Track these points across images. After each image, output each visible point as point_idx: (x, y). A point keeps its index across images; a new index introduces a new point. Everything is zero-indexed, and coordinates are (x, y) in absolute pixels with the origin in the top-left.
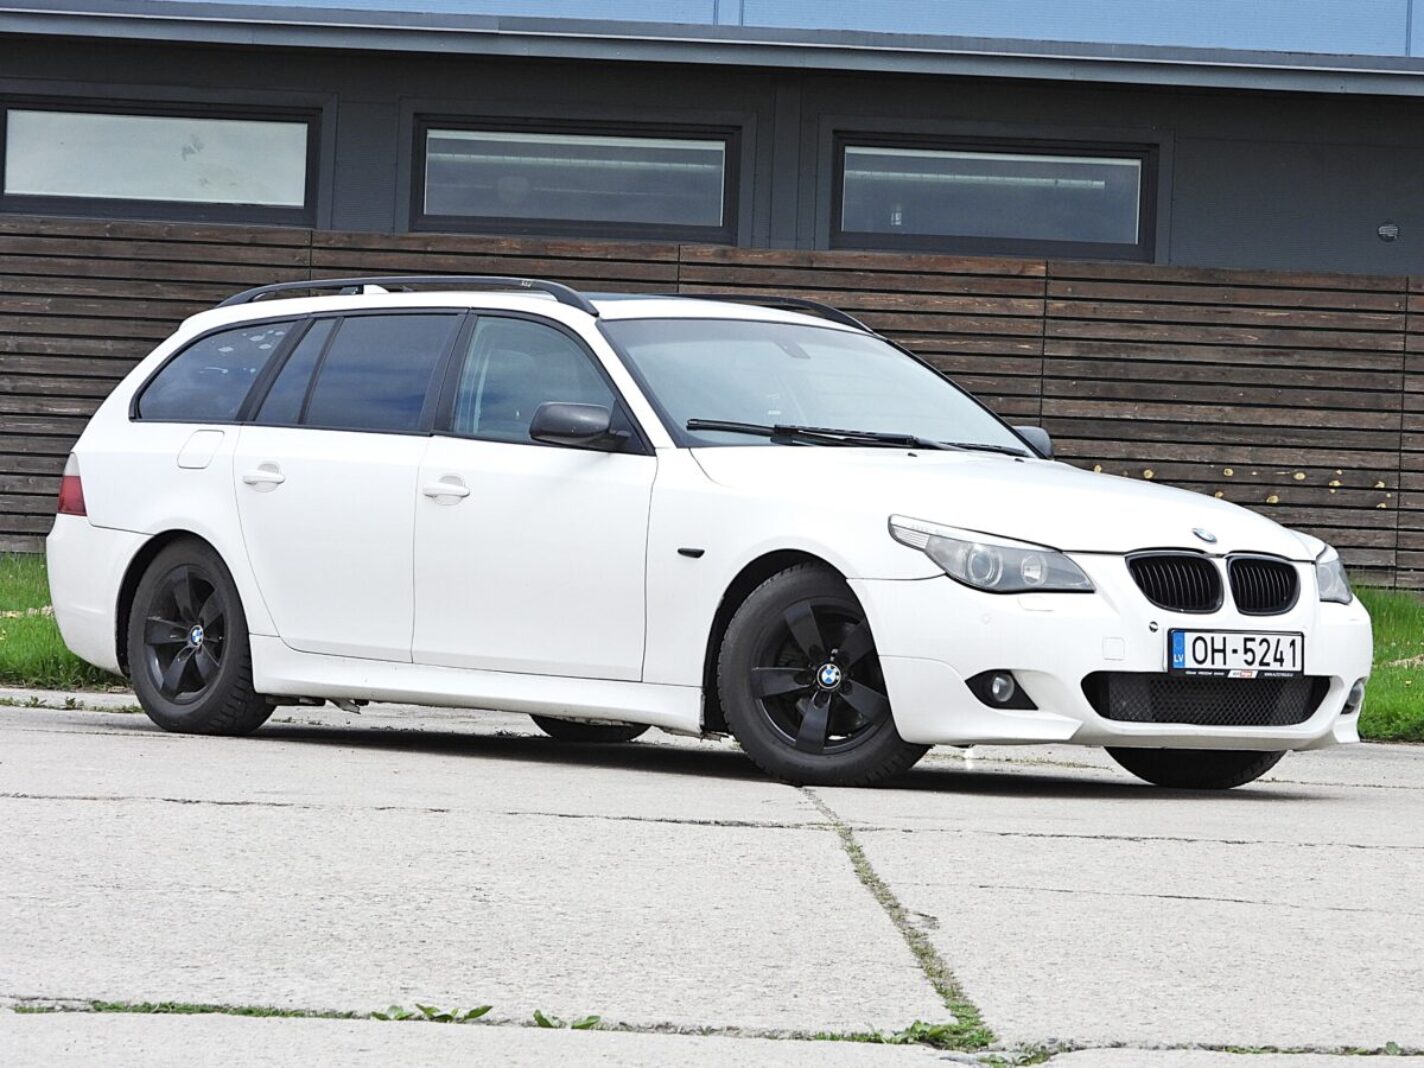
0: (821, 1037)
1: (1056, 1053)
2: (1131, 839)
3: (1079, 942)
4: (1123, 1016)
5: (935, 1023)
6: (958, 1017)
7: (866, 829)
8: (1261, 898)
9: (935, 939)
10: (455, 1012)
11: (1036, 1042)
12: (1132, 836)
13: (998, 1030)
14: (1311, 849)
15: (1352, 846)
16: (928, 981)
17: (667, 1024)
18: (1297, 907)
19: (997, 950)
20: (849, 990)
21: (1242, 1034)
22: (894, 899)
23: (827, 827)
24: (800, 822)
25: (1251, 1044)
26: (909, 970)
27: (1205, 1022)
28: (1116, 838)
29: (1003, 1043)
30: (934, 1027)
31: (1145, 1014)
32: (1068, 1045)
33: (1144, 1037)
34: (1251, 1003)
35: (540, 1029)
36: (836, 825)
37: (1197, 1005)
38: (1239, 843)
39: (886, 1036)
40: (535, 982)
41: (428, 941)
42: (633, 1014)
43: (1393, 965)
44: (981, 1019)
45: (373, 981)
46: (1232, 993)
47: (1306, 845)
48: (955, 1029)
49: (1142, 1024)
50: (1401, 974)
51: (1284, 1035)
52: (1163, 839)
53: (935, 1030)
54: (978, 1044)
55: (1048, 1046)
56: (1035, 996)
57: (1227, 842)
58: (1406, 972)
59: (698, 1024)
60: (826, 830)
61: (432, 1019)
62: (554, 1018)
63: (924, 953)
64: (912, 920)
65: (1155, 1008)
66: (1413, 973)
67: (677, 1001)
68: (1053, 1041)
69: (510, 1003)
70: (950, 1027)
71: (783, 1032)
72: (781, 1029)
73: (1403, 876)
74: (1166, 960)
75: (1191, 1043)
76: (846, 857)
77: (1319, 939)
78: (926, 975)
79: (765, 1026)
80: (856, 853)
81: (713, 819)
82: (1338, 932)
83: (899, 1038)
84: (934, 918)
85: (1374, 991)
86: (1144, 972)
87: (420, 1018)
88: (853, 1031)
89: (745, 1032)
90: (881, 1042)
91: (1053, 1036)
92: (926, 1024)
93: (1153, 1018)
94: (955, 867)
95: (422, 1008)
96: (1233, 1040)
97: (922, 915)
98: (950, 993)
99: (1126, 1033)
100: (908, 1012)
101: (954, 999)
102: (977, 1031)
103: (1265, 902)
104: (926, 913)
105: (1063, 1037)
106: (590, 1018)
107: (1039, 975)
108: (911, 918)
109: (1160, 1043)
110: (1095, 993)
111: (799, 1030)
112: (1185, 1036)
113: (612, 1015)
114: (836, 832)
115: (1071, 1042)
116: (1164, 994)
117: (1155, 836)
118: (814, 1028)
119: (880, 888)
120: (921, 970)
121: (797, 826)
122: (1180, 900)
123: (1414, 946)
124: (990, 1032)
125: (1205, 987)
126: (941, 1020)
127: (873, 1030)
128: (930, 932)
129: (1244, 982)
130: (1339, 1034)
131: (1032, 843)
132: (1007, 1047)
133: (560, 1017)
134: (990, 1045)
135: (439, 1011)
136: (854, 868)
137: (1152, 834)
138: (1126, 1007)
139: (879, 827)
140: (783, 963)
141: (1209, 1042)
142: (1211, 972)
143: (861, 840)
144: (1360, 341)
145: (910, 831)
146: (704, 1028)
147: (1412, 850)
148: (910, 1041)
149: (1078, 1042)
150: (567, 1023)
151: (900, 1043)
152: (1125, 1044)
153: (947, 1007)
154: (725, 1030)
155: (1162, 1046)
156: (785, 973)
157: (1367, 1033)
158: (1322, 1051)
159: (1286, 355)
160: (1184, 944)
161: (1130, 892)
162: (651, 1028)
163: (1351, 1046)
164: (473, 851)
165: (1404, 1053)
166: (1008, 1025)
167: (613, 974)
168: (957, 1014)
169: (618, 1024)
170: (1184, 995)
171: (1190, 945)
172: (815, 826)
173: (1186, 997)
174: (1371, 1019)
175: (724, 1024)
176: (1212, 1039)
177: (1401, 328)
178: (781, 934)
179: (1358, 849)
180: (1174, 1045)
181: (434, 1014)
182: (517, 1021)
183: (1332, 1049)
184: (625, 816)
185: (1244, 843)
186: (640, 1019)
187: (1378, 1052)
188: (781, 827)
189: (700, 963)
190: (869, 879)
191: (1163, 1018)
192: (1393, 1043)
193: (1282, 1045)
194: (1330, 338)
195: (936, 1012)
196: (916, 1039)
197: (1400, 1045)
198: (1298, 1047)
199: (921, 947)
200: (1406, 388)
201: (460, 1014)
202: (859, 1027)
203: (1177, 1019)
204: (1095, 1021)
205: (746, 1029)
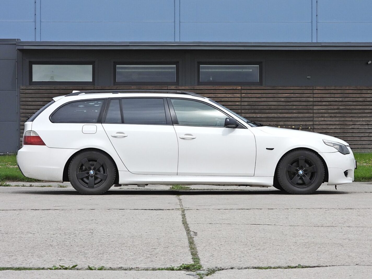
0: (159, 269)
1: (217, 271)
2: (247, 209)
3: (229, 238)
4: (235, 259)
5: (188, 264)
6: (194, 261)
7: (188, 210)
8: (274, 224)
9: (196, 239)
10: (69, 266)
11: (212, 268)
12: (247, 208)
13: (203, 265)
14: (288, 210)
15: (297, 209)
16: (190, 251)
17: (121, 267)
18: (282, 226)
19: (209, 241)
20: (170, 255)
21: (263, 263)
22: (189, 228)
23: (179, 209)
24: (173, 208)
25: (265, 266)
26: (186, 248)
27: (255, 260)
28: (244, 209)
29: (204, 268)
30: (187, 265)
31: (240, 258)
32: (220, 268)
33: (238, 265)
34: (267, 254)
35: (90, 271)
36: (182, 209)
37: (254, 255)
38: (272, 209)
39: (175, 268)
40: (94, 256)
42: (114, 265)
43: (302, 241)
44: (200, 262)
45: (53, 258)
46: (263, 251)
47: (287, 209)
48: (193, 265)
49: (239, 261)
50: (304, 243)
51: (274, 263)
52: (255, 209)
53: (188, 266)
54: (198, 269)
55: (215, 269)
56: (215, 254)
57: (269, 209)
58: (305, 243)
59: (129, 267)
60: (179, 210)
61: (63, 269)
62: (94, 267)
63: (191, 243)
64: (191, 233)
65: (243, 257)
66: (307, 243)
67: (126, 260)
68: (216, 267)
69: (84, 263)
70: (191, 264)
71: (150, 268)
72: (149, 267)
73: (307, 216)
74: (249, 242)
75: (250, 267)
76: (181, 217)
77: (286, 234)
78: (190, 249)
79: (145, 267)
80: (184, 216)
81: (154, 209)
82: (290, 232)
83: (178, 268)
84: (197, 233)
85: (297, 249)
86: (243, 246)
87: (60, 269)
88: (167, 267)
89: (140, 268)
90: (174, 270)
91: (216, 266)
92: (185, 264)
93: (242, 259)
94: (205, 219)
95: (60, 266)
96: (261, 265)
97: (194, 232)
98: (194, 255)
99: (235, 264)
100: (182, 261)
101: (195, 256)
102: (198, 265)
103: (275, 225)
104: (195, 232)
105: (219, 266)
106: (102, 267)
107: (217, 248)
108: (192, 233)
109: (242, 267)
110: (229, 253)
111: (154, 267)
112: (249, 265)
113: (108, 266)
114: (181, 211)
115: (221, 267)
116: (246, 252)
117: (253, 208)
118: (157, 267)
119: (187, 225)
120: (189, 248)
121: (173, 209)
122: (255, 225)
123: (308, 235)
124: (201, 266)
125: (257, 249)
126: (190, 263)
127: (172, 266)
128: (194, 236)
129: (266, 248)
130: (287, 262)
131: (225, 211)
132: (205, 269)
133: (95, 267)
134: (201, 269)
135: (65, 267)
136: (182, 220)
137: (252, 208)
138: (236, 256)
139: (191, 209)
140: (156, 247)
141: (255, 266)
142: (259, 245)
143: (186, 212)
144: (304, 99)
145: (198, 209)
146: (130, 268)
147: (310, 209)
148: (181, 269)
149: (223, 268)
150: (96, 268)
151: (179, 270)
152: (234, 267)
153: (192, 259)
154: (135, 268)
155: (243, 268)
156: (156, 250)
157: (294, 261)
158: (282, 267)
159: (290, 103)
160: (254, 237)
161: (244, 223)
162: (118, 268)
163: (289, 265)
164: (95, 220)
165: (303, 267)
166: (206, 263)
167: (114, 253)
168: (194, 260)
169: (109, 268)
170: (251, 252)
171: (255, 238)
172: (177, 209)
173: (251, 253)
174: (295, 257)
175: (136, 266)
176: (255, 265)
177: (312, 96)
178: (159, 239)
179: (298, 209)
180: (246, 267)
181: (64, 268)
182: (84, 268)
183: (285, 267)
184: (134, 209)
185: (273, 209)
186: (115, 266)
187: (295, 267)
188: (169, 210)
189: (136, 248)
190: (185, 223)
191: (245, 259)
192: (300, 265)
193: (273, 266)
194: (298, 99)
195: (189, 261)
196: (183, 268)
197: (302, 265)
198: (276, 267)
199: (191, 241)
200: (314, 109)
201: (70, 267)
202: (168, 266)
203: (248, 260)
204: (228, 261)
205: (141, 267)
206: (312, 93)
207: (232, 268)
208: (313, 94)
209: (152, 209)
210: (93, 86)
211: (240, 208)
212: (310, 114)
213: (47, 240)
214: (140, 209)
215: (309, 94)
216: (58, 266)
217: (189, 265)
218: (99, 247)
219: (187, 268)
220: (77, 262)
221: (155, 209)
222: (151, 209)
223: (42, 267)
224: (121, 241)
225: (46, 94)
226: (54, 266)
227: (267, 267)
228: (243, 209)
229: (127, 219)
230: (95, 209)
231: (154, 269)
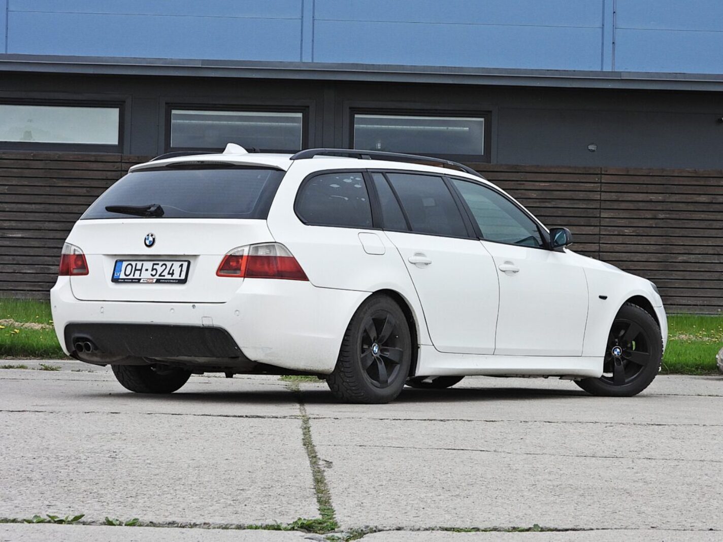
0: (250, 527)
1: (368, 533)
2: (441, 420)
3: (399, 474)
4: (406, 513)
5: (310, 519)
6: (323, 515)
7: (317, 418)
8: (494, 449)
9: (328, 474)
10: (67, 518)
11: (358, 527)
12: (442, 419)
13: (340, 522)
14: (526, 424)
15: (546, 422)
16: (316, 496)
17: (174, 522)
18: (510, 453)
19: (356, 478)
20: (273, 501)
21: (463, 521)
22: (316, 453)
23: (298, 417)
24: (286, 415)
25: (466, 527)
26: (308, 490)
27: (446, 515)
28: (435, 420)
29: (342, 528)
30: (308, 521)
31: (417, 511)
32: (374, 529)
33: (412, 524)
34: (473, 504)
35: (109, 526)
36: (303, 416)
37: (445, 506)
38: (493, 421)
39: (283, 526)
40: (117, 500)
41: (74, 480)
42: (158, 517)
43: (548, 483)
44: (334, 516)
45: (35, 502)
46: (465, 499)
47: (524, 422)
48: (320, 521)
49: (414, 517)
50: (552, 487)
51: (484, 521)
52: (457, 420)
53: (309, 523)
54: (329, 529)
55: (364, 529)
56: (366, 503)
57: (487, 421)
58: (554, 486)
59: (189, 522)
60: (298, 419)
61: (55, 522)
62: (117, 520)
63: (319, 481)
64: (319, 464)
65: (423, 508)
66: (557, 486)
67: (184, 509)
68: (367, 527)
69: (98, 512)
70: (317, 520)
71: (231, 525)
72: (231, 523)
73: (566, 436)
74: (438, 482)
75: (436, 527)
76: (300, 431)
77: (516, 470)
78: (315, 492)
79: (223, 522)
80: (306, 430)
81: (244, 415)
82: (526, 466)
83: (289, 527)
84: (331, 462)
85: (536, 497)
86: (425, 489)
87: (49, 522)
88: (267, 524)
89: (212, 525)
90: (280, 529)
91: (367, 524)
92: (304, 519)
93: (421, 513)
94: (352, 436)
95: (49, 516)
96: (459, 525)
97: (326, 461)
98: (324, 503)
99: (405, 522)
100: (298, 513)
101: (325, 505)
102: (330, 522)
103: (495, 451)
104: (328, 460)
105: (372, 525)
106: (134, 520)
107: (373, 492)
108: (321, 462)
109: (420, 527)
110: (396, 501)
111: (240, 524)
112: (433, 523)
113: (147, 519)
114: (301, 420)
115: (376, 527)
116: (430, 500)
117: (453, 419)
118: (247, 522)
119: (312, 447)
120: (314, 490)
121: (285, 417)
122: (454, 451)
123: (562, 472)
124: (336, 523)
125: (452, 496)
126: (314, 517)
127: (277, 523)
128: (326, 469)
129: (473, 493)
130: (512, 520)
131: (394, 423)
132: (344, 530)
133: (120, 519)
134: (336, 529)
135: (58, 518)
136: (303, 437)
137: (452, 417)
138: (409, 508)
139: (323, 417)
140: (247, 488)
141: (445, 526)
142: (458, 488)
143: (312, 424)
144: (581, 195)
145: (338, 419)
146: (192, 524)
147: (574, 424)
148: (296, 528)
149: (380, 527)
150: (123, 523)
151: (290, 530)
152: (403, 528)
153: (319, 510)
154: (202, 525)
155: (421, 529)
156: (245, 493)
157: (525, 519)
158: (502, 529)
159: (549, 202)
160: (449, 474)
161: (431, 447)
162: (166, 524)
163: (516, 526)
164: (121, 433)
165: (542, 530)
166: (346, 519)
167: (159, 495)
168: (323, 513)
169: (149, 522)
170: (441, 500)
171: (452, 474)
172: (293, 417)
173: (441, 502)
174: (530, 511)
175: (203, 521)
176: (447, 524)
177: (599, 189)
178: (252, 472)
179: (548, 423)
180: (428, 528)
181: (56, 520)
182: (98, 522)
183: (507, 528)
184: (203, 414)
185: (495, 421)
186: (161, 520)
187: (528, 530)
188: (277, 418)
189: (205, 489)
190: (308, 443)
191: (426, 513)
192: (537, 525)
193: (481, 527)
194: (568, 195)
195: (312, 513)
196: (298, 527)
197: (541, 526)
198: (489, 528)
199: (319, 477)
200: (601, 216)
201: (70, 519)
202: (270, 522)
203: (432, 514)
204: (391, 516)
205: (213, 523)
206: (599, 181)
207: (399, 529)
208: (600, 184)
209: (240, 415)
210: (120, 154)
211: (426, 418)
212: (592, 228)
213: (21, 469)
214: (215, 414)
215: (592, 185)
216: (44, 516)
217: (311, 522)
218: (128, 485)
219: (307, 527)
220: (83, 510)
221: (247, 415)
222: (237, 415)
223: (11, 518)
224: (174, 475)
225: (15, 170)
226: (36, 517)
227: (471, 527)
228: (431, 420)
229: (187, 433)
230: (119, 413)
231: (239, 527)
